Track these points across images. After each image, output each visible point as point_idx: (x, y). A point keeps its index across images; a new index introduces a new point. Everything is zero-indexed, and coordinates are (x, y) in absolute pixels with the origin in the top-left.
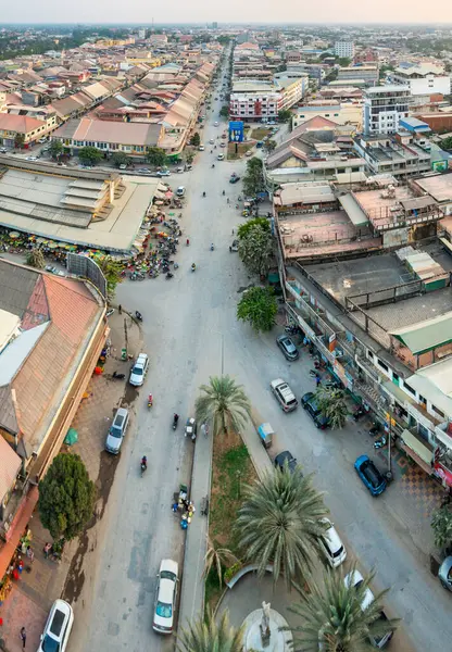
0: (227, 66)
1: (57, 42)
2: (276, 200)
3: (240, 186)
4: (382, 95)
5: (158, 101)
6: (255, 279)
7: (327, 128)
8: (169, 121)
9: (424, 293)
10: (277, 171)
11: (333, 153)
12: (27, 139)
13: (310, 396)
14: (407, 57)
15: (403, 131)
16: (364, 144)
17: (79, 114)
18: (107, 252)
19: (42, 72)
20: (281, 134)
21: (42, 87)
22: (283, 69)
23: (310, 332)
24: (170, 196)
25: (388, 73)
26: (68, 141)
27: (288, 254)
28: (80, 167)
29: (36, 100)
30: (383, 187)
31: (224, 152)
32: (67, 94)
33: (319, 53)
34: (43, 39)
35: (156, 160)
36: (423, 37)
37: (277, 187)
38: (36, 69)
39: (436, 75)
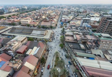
0: (62, 13)
1: (37, 8)
2: (65, 34)
3: (62, 32)
5: (52, 19)
6: (62, 43)
7: (74, 24)
8: (53, 22)
10: (66, 30)
11: (74, 28)
12: (35, 25)
13: (66, 55)
15: (86, 27)
16: (79, 28)
17: (41, 21)
20: (68, 25)
21: (36, 17)
22: (70, 13)
23: (67, 49)
26: (40, 25)
27: (66, 41)
29: (35, 19)
30: (80, 35)
32: (40, 18)
33: (77, 11)
35: (51, 28)
37: (66, 32)
38: (35, 14)
39: (97, 17)
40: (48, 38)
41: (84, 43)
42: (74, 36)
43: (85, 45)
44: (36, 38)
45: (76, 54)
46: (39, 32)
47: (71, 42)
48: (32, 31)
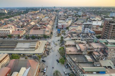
0: (57, 17)
1: (23, 12)
2: (65, 44)
3: (59, 42)
4: (86, 24)
6: (62, 57)
7: (75, 31)
8: (47, 29)
9: (88, 63)
10: (66, 39)
11: (75, 36)
12: (20, 36)
13: (69, 73)
14: (93, 16)
15: (89, 33)
16: (81, 35)
17: (30, 29)
18: (38, 54)
19: (20, 20)
20: (67, 32)
21: (21, 23)
22: (68, 18)
23: (69, 65)
24: (48, 43)
25: (88, 19)
26: (29, 35)
27: (67, 53)
28: (32, 40)
29: (21, 27)
30: (84, 44)
31: (57, 35)
32: (27, 25)
33: (75, 14)
34: (19, 11)
35: (45, 37)
36: (98, 10)
37: (65, 42)
38: (19, 19)
39: (99, 21)
40: (41, 53)
41: (90, 54)
42: (77, 45)
43: (91, 56)
44: (24, 54)
45: (83, 69)
46: (27, 45)
47: (73, 55)
48: (16, 44)
